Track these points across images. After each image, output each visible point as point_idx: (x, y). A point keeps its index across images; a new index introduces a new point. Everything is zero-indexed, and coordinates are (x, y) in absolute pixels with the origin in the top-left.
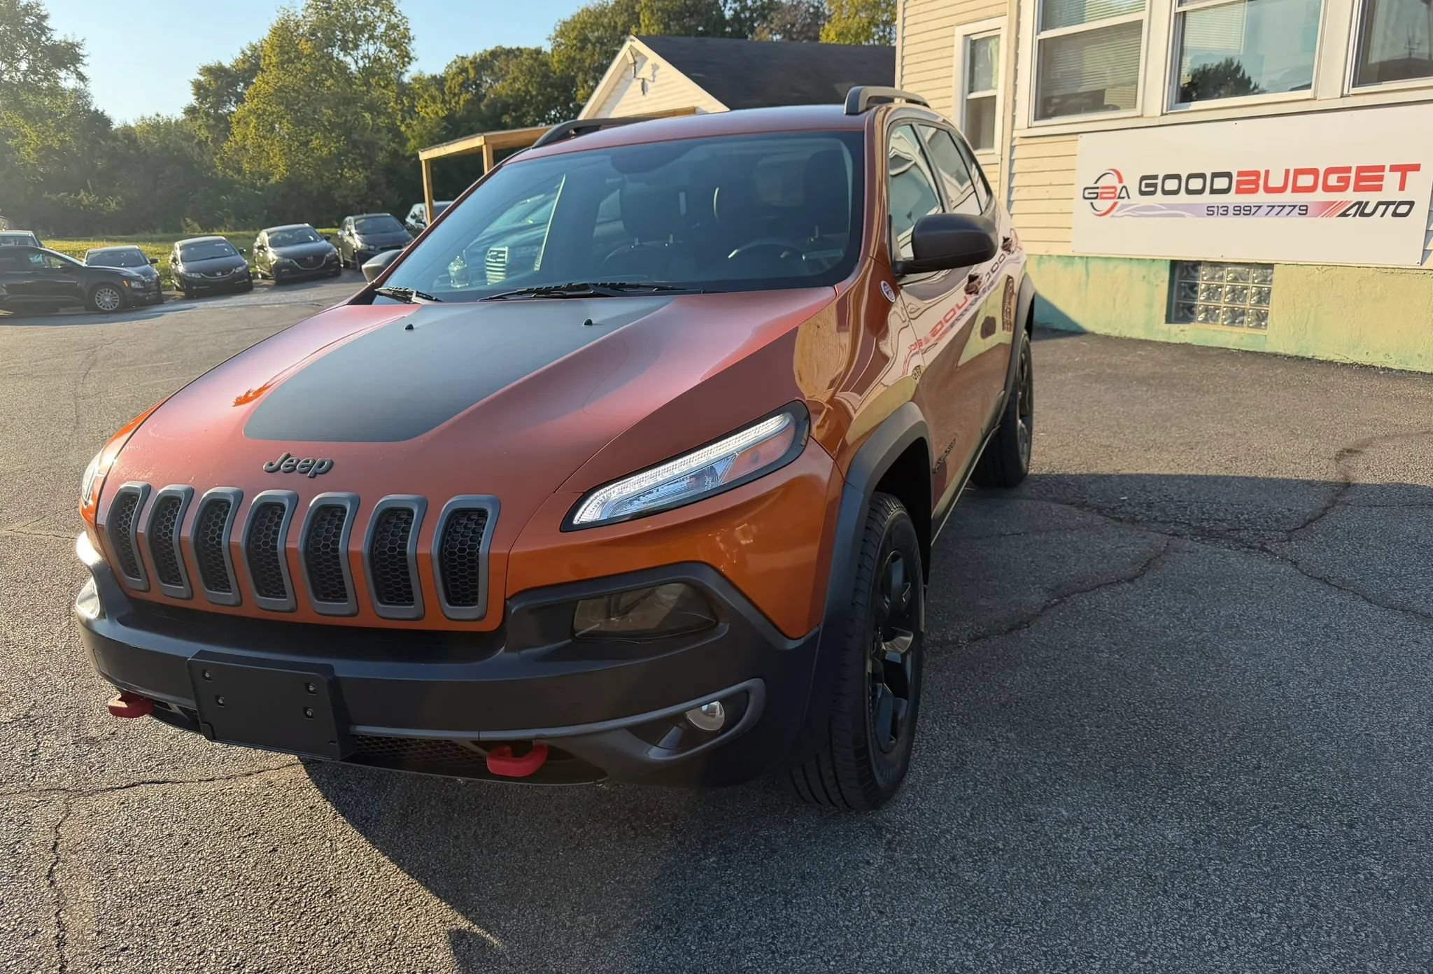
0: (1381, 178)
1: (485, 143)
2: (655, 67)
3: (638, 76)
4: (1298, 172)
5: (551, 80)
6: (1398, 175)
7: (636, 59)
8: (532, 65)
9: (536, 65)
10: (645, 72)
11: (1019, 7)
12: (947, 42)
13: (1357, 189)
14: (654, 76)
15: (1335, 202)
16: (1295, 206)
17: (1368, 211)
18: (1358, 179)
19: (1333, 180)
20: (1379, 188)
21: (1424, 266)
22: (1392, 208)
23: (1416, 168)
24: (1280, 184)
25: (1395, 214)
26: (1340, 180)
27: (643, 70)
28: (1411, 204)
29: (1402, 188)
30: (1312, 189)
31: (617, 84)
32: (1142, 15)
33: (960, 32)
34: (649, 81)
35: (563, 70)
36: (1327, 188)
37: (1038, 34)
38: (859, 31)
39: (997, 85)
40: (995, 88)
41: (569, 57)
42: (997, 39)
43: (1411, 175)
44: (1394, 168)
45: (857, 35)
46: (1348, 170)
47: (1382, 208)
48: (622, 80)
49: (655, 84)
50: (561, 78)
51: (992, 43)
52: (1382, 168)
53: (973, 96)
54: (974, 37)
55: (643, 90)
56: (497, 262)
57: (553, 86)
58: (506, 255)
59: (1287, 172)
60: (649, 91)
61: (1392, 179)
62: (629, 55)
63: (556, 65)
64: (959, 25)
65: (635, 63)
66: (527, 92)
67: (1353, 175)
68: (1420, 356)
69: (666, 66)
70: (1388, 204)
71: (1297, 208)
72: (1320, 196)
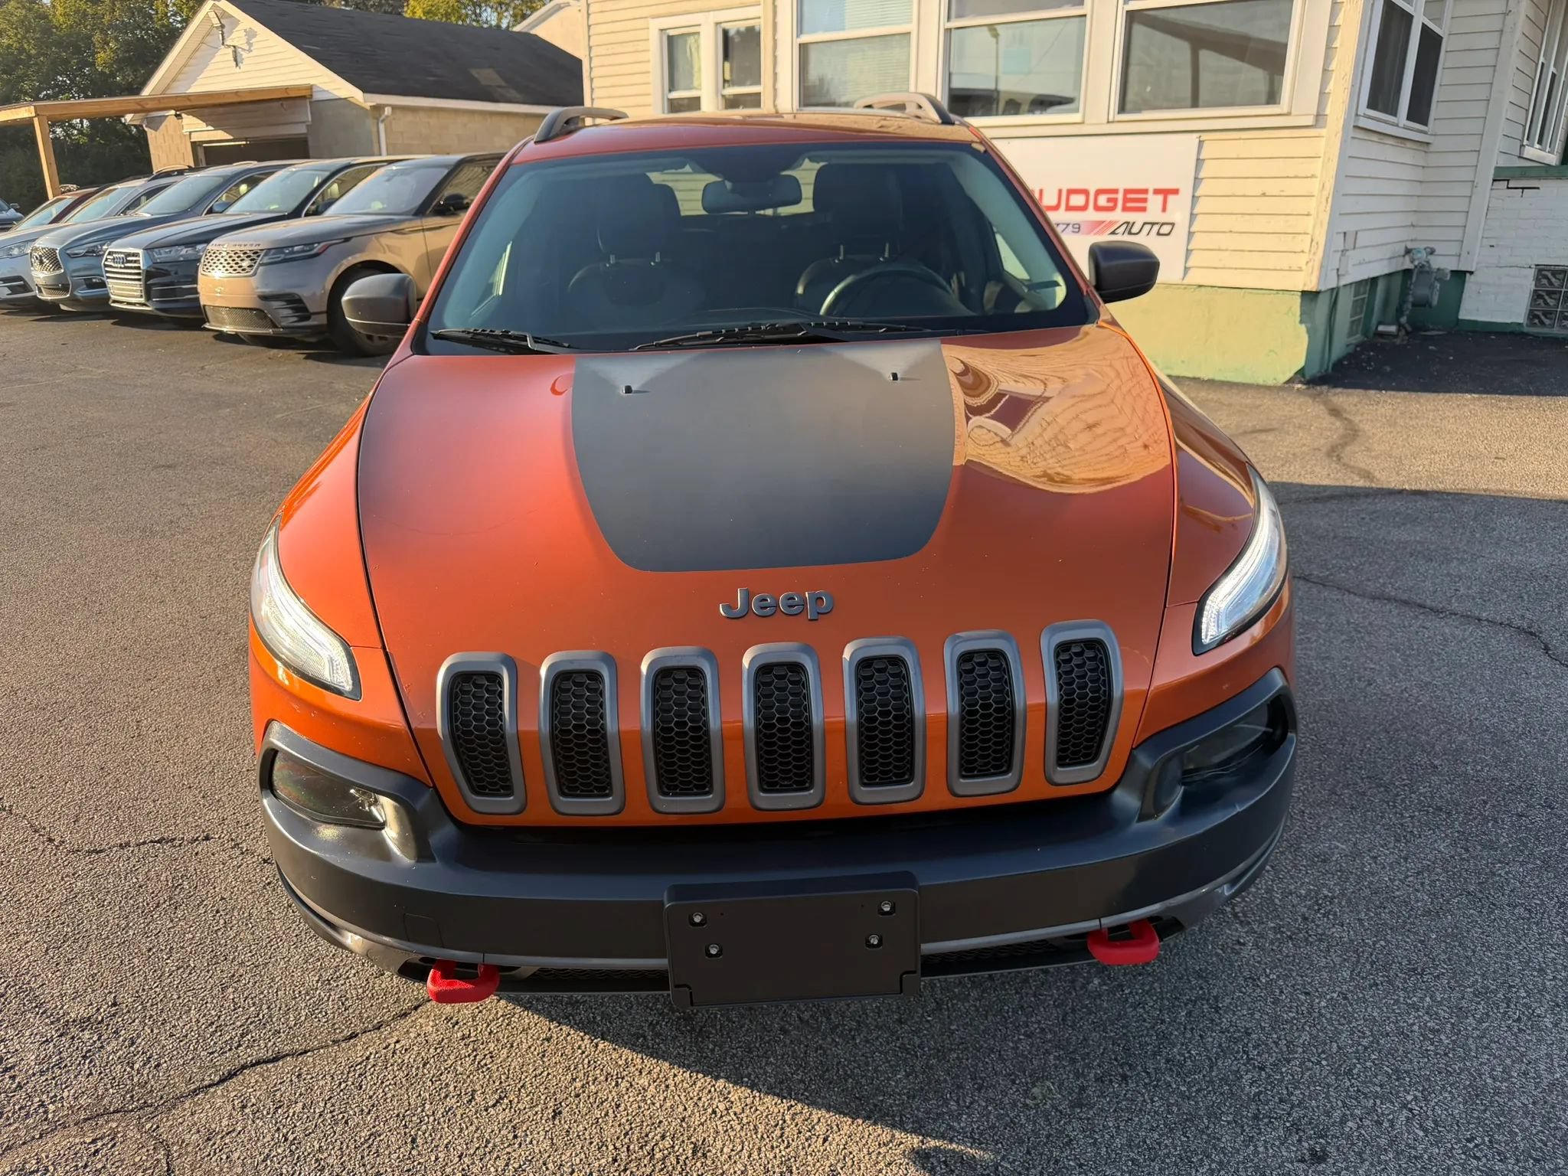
0: (1145, 200)
1: (37, 115)
2: (250, 34)
3: (227, 42)
4: (1071, 192)
5: (54, 37)
6: (1160, 198)
7: (223, 21)
8: (25, 16)
9: (30, 16)
10: (237, 38)
11: (775, 7)
12: (641, 35)
13: (1125, 209)
14: (250, 44)
15: (1103, 222)
16: (1068, 225)
17: (1135, 230)
18: (1126, 200)
19: (1102, 200)
20: (1144, 209)
21: (1186, 281)
22: (1156, 228)
23: (1175, 192)
24: (1054, 202)
25: (1158, 234)
26: (1109, 200)
27: (235, 35)
28: (1173, 224)
29: (1164, 209)
30: (1084, 208)
31: (195, 51)
32: (911, 27)
33: (655, 25)
34: (244, 50)
35: (71, 26)
36: (1098, 208)
37: (798, 36)
38: (449, 11)
39: (700, 85)
40: (699, 88)
41: (77, 12)
42: (696, 36)
43: (1171, 198)
44: (1157, 192)
45: (447, 15)
46: (1116, 191)
47: (1148, 227)
48: (204, 46)
49: (251, 54)
50: (70, 35)
51: (691, 40)
52: (1145, 191)
53: (675, 95)
54: (672, 33)
55: (236, 60)
56: (126, 268)
57: (59, 44)
58: (141, 258)
59: (1060, 191)
60: (245, 62)
61: (1154, 202)
62: (212, 15)
63: (61, 19)
64: (654, 17)
65: (223, 26)
66: (21, 50)
67: (1120, 196)
68: (1183, 362)
69: (265, 34)
70: (1153, 224)
71: (1070, 226)
72: (1091, 215)
